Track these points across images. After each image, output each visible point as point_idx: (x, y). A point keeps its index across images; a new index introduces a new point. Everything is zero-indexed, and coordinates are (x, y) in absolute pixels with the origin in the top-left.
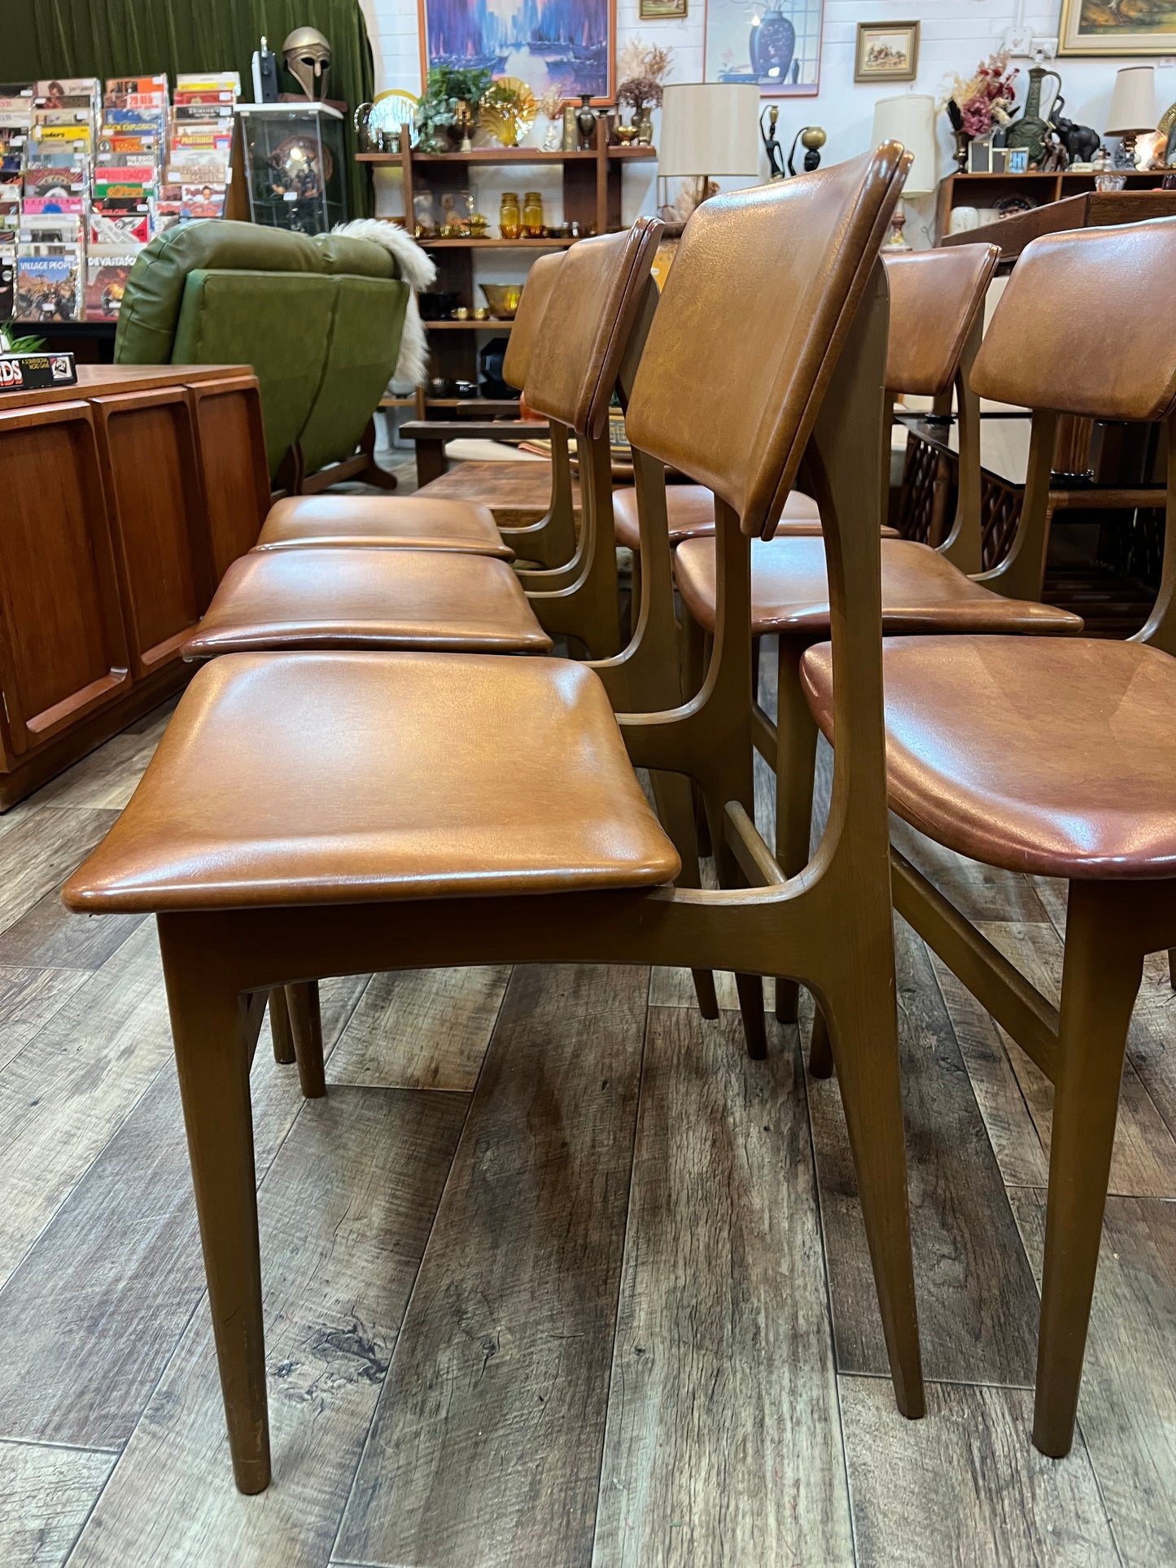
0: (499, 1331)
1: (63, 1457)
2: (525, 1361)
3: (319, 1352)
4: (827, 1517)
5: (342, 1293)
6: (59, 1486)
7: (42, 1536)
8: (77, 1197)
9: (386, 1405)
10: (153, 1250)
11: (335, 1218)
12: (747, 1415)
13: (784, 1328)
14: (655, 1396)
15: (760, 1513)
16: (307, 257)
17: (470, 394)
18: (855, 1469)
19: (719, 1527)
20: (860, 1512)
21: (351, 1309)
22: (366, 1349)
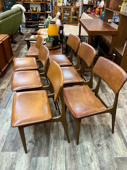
0: (42, 140)
1: (13, 153)
2: (44, 142)
3: (29, 143)
4: (63, 150)
5: (30, 138)
6: (13, 155)
7: (13, 158)
8: (9, 132)
9: (34, 146)
10: (16, 136)
11: (29, 132)
12: (58, 144)
13: (61, 137)
14: (52, 143)
15: (59, 151)
16: (11, 14)
17: (31, 21)
18: (65, 147)
19: (56, 152)
20: (65, 150)
21: (31, 139)
22: (33, 142)
